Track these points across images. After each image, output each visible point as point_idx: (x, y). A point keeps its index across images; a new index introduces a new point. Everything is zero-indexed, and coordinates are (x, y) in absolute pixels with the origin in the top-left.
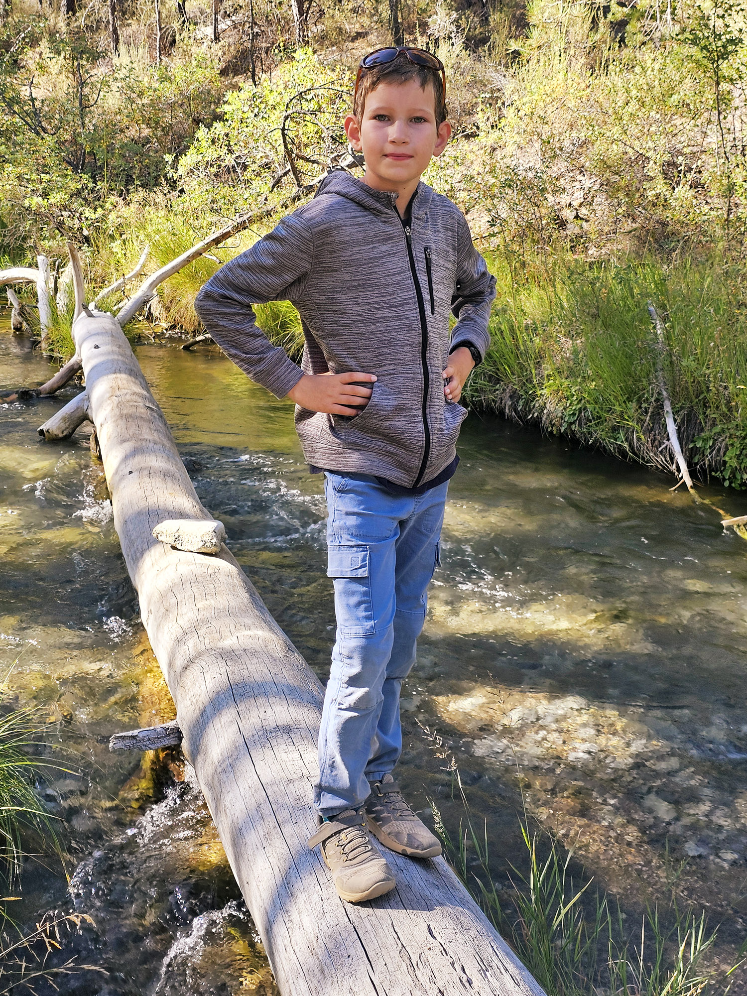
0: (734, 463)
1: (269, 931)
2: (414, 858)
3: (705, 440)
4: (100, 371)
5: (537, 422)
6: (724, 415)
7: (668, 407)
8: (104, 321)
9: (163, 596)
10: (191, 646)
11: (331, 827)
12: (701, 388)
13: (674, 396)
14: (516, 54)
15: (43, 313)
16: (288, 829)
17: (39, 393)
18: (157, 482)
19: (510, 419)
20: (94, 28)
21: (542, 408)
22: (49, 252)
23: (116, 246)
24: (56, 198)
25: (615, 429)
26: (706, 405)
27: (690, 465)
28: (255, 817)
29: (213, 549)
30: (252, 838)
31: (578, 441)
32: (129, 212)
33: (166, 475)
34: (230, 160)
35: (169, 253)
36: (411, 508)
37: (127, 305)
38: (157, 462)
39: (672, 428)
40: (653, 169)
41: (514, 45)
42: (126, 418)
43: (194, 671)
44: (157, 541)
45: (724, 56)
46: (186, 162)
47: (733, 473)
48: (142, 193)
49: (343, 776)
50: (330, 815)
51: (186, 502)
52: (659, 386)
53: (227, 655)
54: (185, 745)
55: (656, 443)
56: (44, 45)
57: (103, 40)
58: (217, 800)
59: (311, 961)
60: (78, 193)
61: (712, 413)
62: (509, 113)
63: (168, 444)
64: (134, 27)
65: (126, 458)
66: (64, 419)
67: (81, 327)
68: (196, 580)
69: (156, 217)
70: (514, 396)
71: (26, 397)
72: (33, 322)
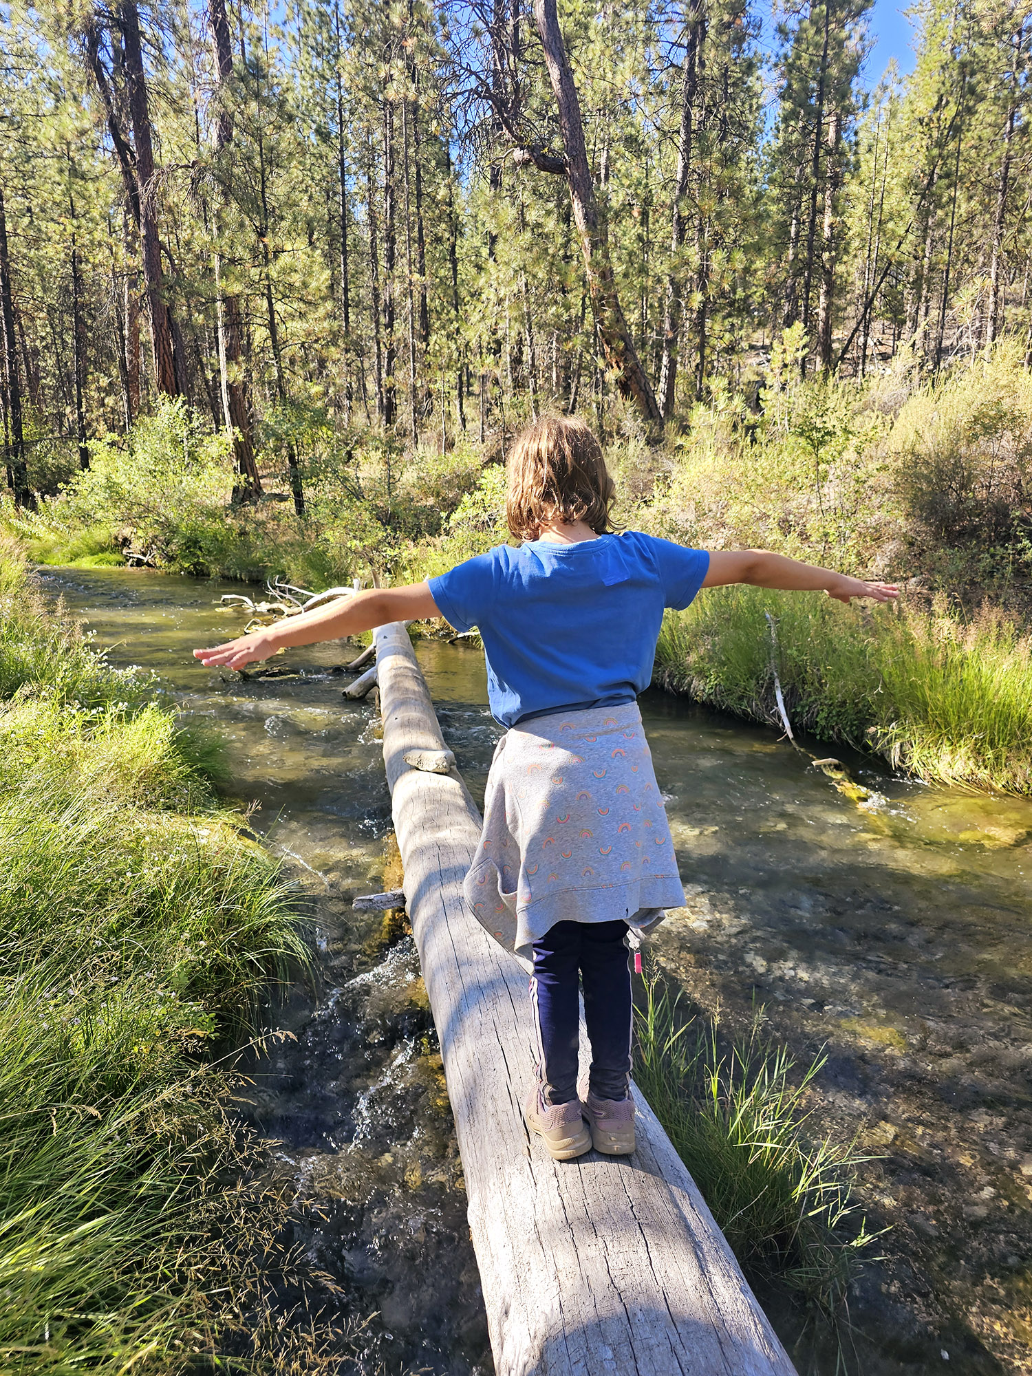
0: (823, 723)
3: (803, 707)
4: (387, 655)
5: (686, 693)
6: (817, 689)
7: (777, 684)
9: (408, 801)
10: (417, 838)
13: (781, 676)
14: (680, 447)
17: (347, 669)
18: (417, 729)
19: (668, 691)
21: (690, 684)
22: (360, 576)
24: (369, 542)
25: (741, 698)
26: (804, 683)
27: (792, 723)
28: (443, 961)
29: (444, 770)
31: (714, 707)
32: (417, 550)
33: (420, 721)
38: (414, 714)
39: (780, 698)
41: (679, 441)
44: (406, 764)
45: (822, 443)
46: (456, 516)
47: (823, 730)
48: (426, 538)
51: (432, 740)
54: (408, 907)
55: (769, 708)
61: (808, 688)
62: (675, 486)
63: (426, 701)
64: (429, 434)
66: (360, 685)
68: (432, 792)
70: (671, 676)
71: (339, 671)
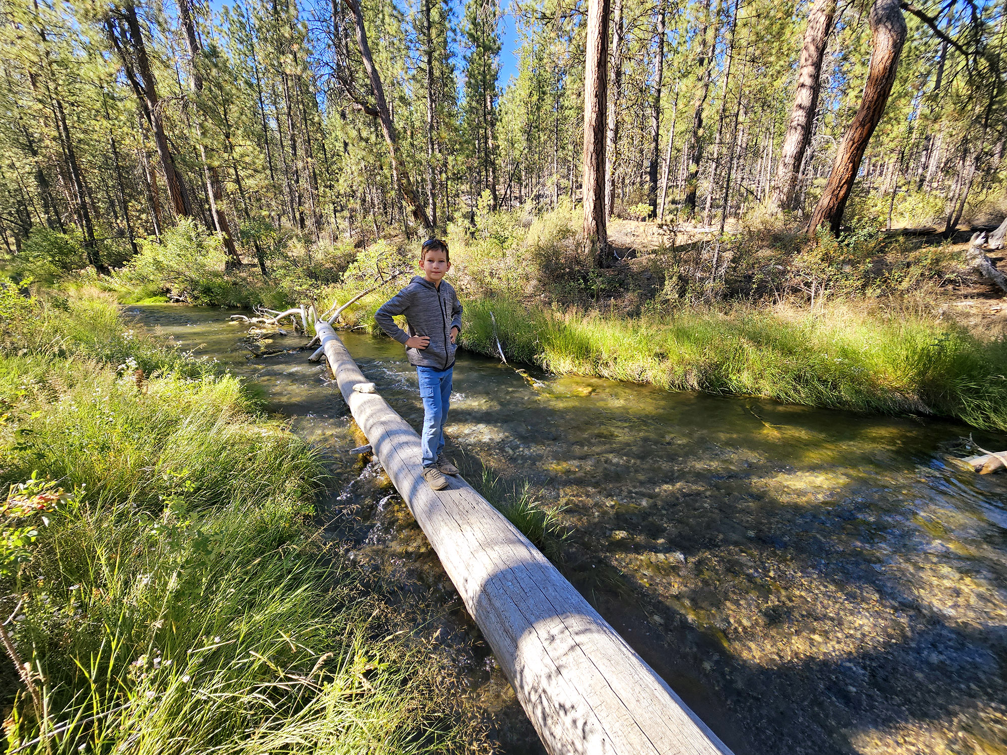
0: (517, 355)
1: (411, 501)
2: (451, 475)
3: (508, 349)
4: (326, 340)
6: (513, 342)
7: (498, 341)
8: (325, 324)
9: (359, 407)
10: (371, 422)
11: (427, 469)
12: (506, 335)
13: (499, 337)
15: (304, 323)
16: (412, 472)
17: (306, 347)
18: (351, 373)
20: (311, 233)
22: (304, 304)
23: (326, 301)
24: (305, 287)
25: (484, 347)
26: (508, 339)
27: (505, 356)
28: (401, 470)
29: (373, 392)
30: (401, 476)
31: (473, 352)
32: (329, 290)
33: (353, 370)
34: (360, 274)
35: (343, 303)
36: (443, 375)
37: (331, 319)
38: (350, 366)
39: (499, 346)
40: (486, 274)
42: (338, 354)
43: (374, 429)
44: (354, 391)
46: (347, 274)
47: (517, 358)
48: (333, 284)
49: (431, 454)
50: (427, 466)
51: (361, 378)
52: (494, 334)
53: (383, 423)
54: (373, 450)
55: (495, 351)
56: (294, 238)
57: (314, 238)
58: (387, 466)
59: (426, 508)
60: (311, 285)
61: (509, 342)
63: (351, 360)
64: (324, 234)
65: (339, 366)
66: (316, 355)
67: (318, 327)
68: (369, 401)
69: (338, 291)
71: (302, 349)
72: (301, 326)
